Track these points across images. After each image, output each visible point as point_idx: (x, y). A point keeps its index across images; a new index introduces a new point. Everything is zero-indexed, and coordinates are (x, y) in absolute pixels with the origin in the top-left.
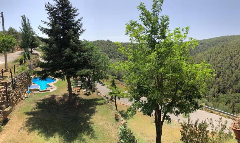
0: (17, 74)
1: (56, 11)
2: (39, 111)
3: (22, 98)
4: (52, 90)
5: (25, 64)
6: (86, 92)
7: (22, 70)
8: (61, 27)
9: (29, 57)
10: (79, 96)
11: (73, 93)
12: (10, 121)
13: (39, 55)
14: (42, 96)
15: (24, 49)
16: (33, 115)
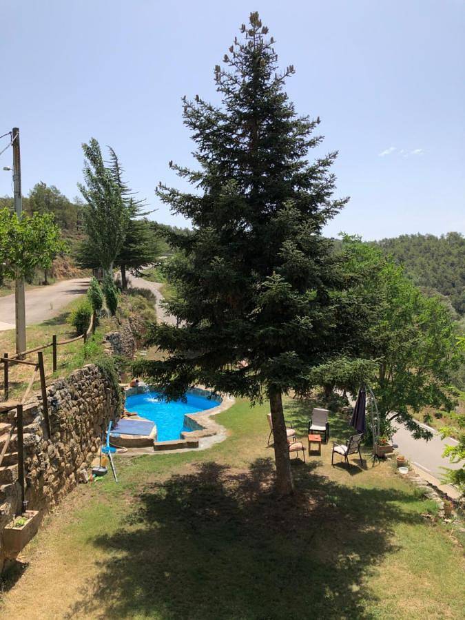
0: (63, 375)
1: (226, 128)
2: (151, 531)
3: (82, 475)
4: (204, 445)
5: (96, 331)
6: (346, 455)
7: (86, 356)
8: (248, 191)
9: (112, 305)
10: (319, 471)
11: (292, 456)
12: (29, 571)
13: (154, 297)
14: (166, 467)
15: (95, 273)
16: (128, 549)
